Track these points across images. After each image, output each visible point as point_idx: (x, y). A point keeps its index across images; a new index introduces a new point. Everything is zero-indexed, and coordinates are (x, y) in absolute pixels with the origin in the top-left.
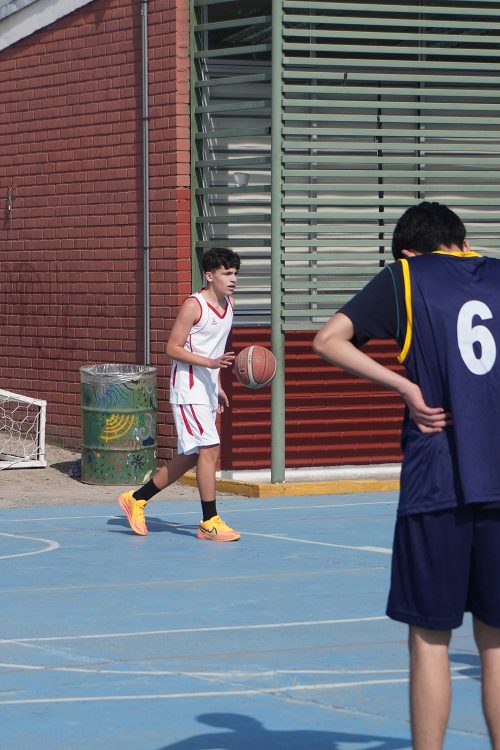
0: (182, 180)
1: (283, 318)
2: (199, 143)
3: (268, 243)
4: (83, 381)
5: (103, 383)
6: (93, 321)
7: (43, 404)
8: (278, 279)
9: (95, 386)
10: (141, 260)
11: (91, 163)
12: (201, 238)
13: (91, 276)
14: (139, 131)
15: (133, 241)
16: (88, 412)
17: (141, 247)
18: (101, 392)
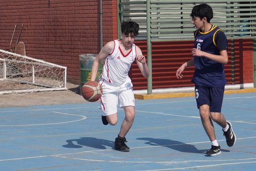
1: (151, 37)
3: (145, 11)
4: (80, 59)
5: (87, 60)
6: (81, 39)
7: (65, 68)
8: (149, 24)
9: (85, 62)
10: (99, 18)
12: (120, 10)
13: (81, 24)
15: (96, 11)
16: (82, 71)
17: (99, 13)
18: (87, 64)
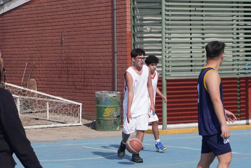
0: (129, 30)
1: (166, 75)
2: (134, 17)
3: (160, 50)
4: (96, 96)
5: (104, 97)
6: (95, 76)
7: (81, 104)
8: (164, 62)
9: (101, 98)
10: (113, 56)
11: (94, 24)
13: (95, 62)
14: (113, 13)
15: (111, 50)
16: (98, 107)
17: (114, 52)
18: (103, 100)
